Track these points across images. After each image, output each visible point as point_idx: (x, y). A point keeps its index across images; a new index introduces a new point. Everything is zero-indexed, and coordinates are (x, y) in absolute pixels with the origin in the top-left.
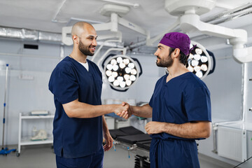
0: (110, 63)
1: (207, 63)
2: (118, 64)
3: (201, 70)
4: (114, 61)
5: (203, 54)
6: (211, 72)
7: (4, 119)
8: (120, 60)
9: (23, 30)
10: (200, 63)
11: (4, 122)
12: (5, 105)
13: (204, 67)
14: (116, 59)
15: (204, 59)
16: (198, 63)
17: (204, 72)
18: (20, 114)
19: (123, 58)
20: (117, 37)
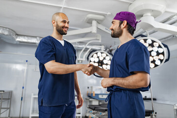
0: (92, 57)
1: (163, 53)
2: (98, 57)
3: (159, 59)
4: (95, 55)
5: (160, 47)
6: (167, 60)
7: (22, 98)
8: (99, 54)
9: (38, 38)
10: (158, 54)
11: (22, 100)
12: (23, 87)
13: (161, 57)
14: (97, 53)
15: (161, 50)
16: (156, 54)
17: (161, 61)
18: (32, 94)
19: (102, 53)
20: (98, 38)
